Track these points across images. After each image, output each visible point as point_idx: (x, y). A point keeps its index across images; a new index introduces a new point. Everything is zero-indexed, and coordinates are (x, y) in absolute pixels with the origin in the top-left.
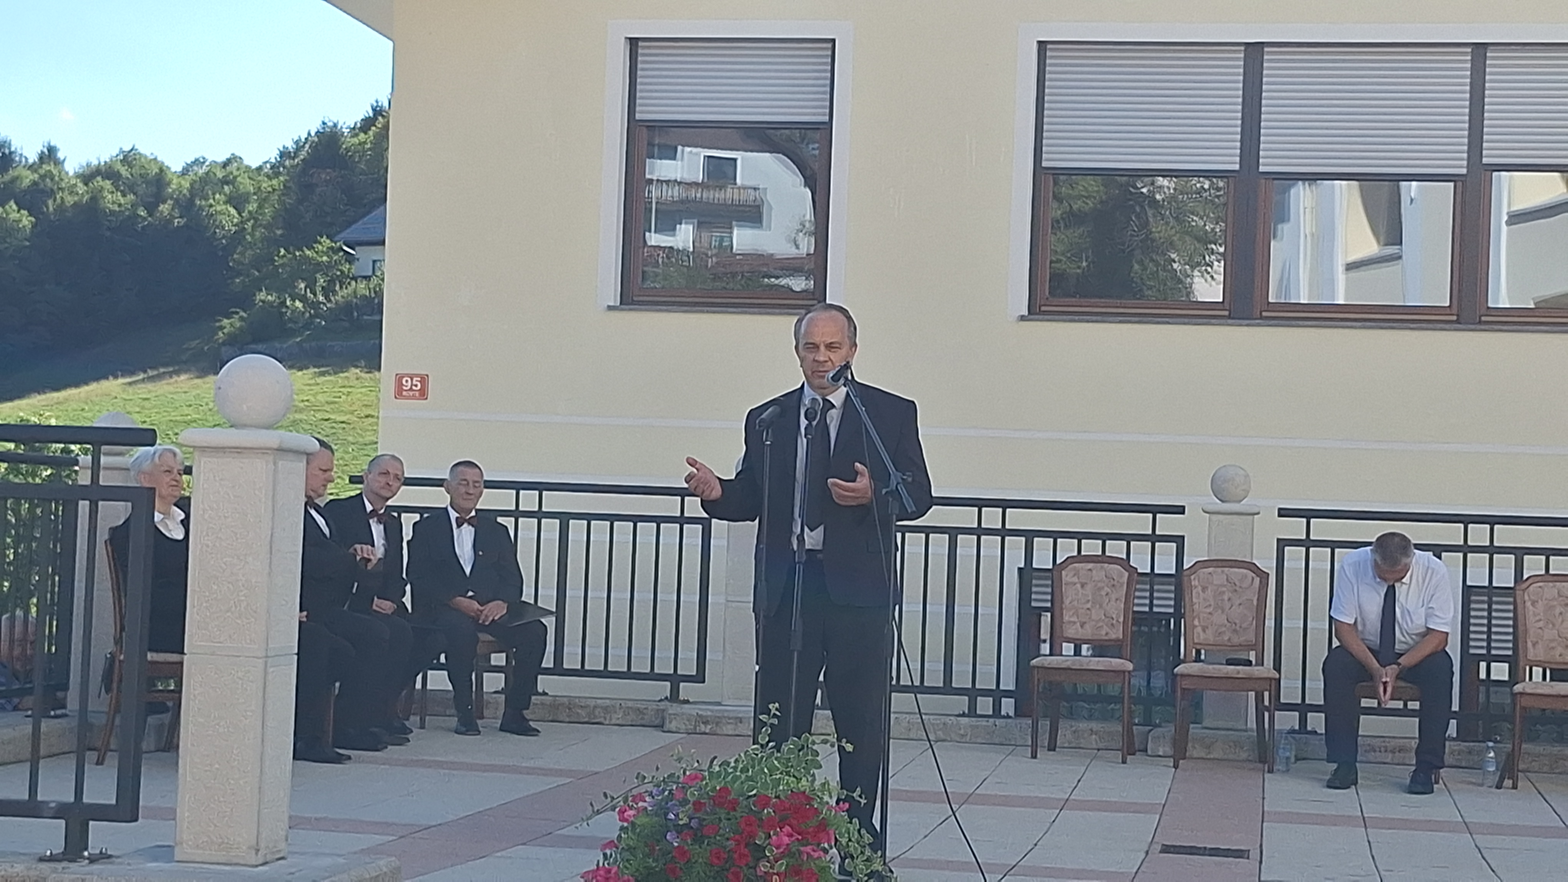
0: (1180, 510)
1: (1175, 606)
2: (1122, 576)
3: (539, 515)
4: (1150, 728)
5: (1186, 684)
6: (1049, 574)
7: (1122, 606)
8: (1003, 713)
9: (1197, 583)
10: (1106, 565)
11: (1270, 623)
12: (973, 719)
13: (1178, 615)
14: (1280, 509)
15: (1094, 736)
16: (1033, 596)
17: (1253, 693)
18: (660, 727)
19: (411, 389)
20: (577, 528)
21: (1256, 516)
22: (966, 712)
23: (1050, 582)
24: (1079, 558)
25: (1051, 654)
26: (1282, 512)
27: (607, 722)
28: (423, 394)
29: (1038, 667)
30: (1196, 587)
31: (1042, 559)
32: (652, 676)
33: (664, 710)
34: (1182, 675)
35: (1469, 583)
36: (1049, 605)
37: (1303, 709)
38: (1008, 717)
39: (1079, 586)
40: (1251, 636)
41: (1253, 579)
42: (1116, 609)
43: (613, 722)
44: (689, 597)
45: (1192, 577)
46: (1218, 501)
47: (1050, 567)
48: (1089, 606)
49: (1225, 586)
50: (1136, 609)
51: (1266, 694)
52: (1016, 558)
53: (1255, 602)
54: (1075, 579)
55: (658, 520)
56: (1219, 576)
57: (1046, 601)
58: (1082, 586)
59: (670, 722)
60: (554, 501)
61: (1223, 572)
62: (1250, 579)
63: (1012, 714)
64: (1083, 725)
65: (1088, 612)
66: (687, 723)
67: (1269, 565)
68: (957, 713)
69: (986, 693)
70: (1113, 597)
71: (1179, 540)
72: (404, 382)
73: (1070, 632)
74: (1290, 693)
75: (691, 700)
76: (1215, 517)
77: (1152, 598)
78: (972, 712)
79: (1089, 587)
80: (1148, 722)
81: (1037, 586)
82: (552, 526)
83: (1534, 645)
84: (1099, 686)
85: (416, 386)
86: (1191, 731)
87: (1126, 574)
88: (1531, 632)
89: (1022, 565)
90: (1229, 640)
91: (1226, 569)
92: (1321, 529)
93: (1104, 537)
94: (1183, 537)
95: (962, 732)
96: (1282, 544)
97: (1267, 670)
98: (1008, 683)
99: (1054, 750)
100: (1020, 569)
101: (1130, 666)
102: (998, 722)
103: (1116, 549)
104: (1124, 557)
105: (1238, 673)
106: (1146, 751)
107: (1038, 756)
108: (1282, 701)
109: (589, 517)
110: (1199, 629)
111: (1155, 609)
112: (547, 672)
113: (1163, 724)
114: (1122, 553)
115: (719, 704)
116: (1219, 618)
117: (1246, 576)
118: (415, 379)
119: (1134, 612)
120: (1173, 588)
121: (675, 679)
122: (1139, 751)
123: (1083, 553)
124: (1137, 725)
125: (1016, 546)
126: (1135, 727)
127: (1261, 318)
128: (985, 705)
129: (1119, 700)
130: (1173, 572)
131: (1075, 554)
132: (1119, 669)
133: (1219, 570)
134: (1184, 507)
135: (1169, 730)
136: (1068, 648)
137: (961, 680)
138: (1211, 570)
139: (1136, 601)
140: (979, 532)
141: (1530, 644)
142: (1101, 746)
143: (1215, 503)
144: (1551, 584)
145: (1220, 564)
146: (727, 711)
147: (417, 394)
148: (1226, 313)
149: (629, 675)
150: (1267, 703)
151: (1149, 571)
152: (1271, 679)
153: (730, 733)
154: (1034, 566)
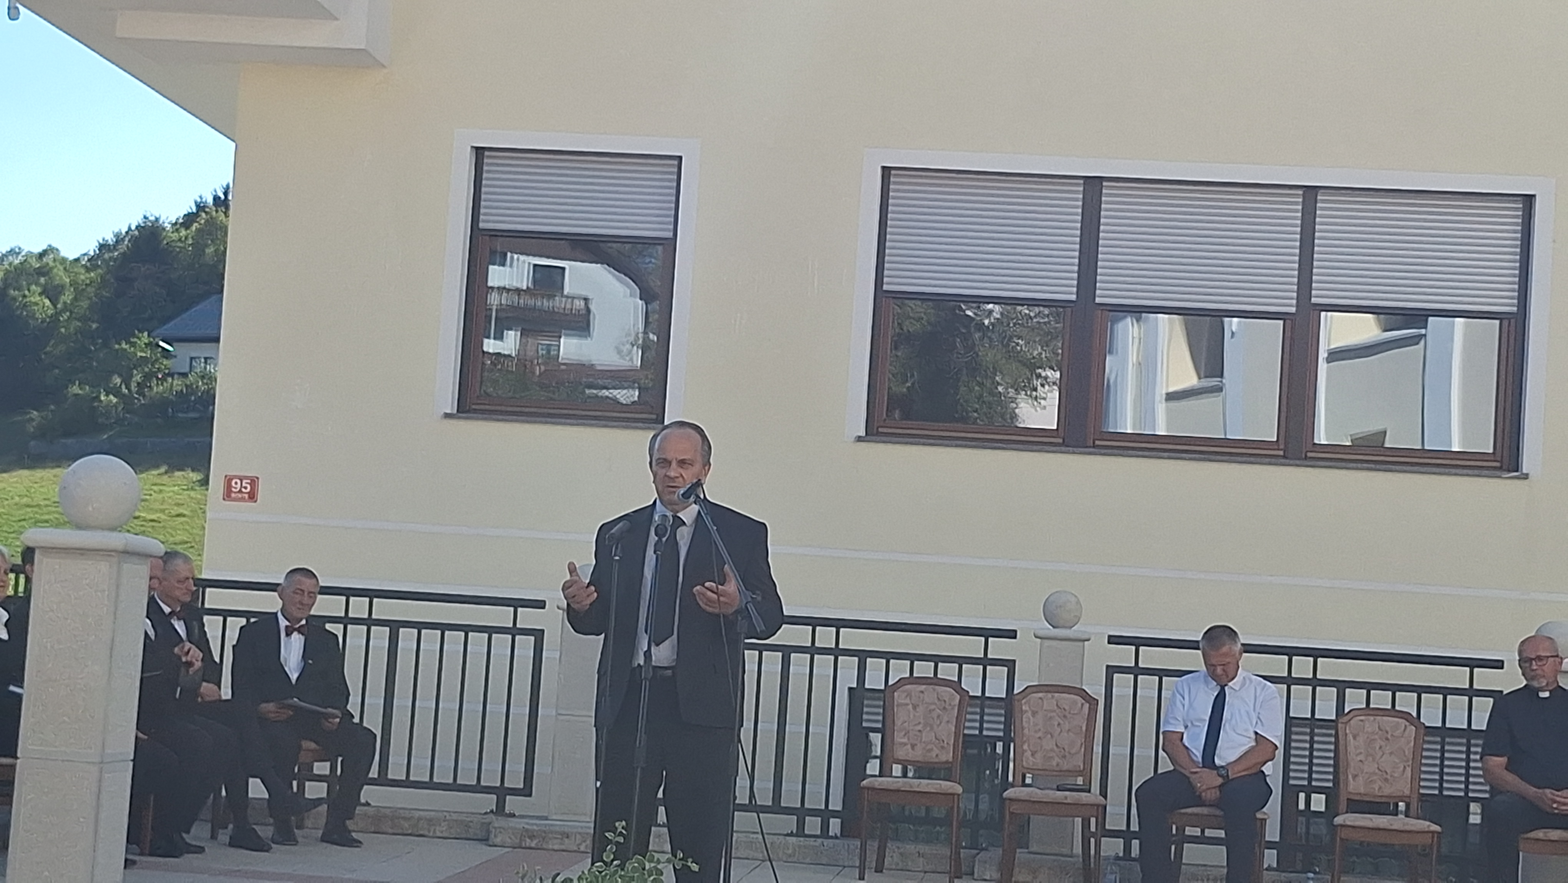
0: (1012, 634)
1: (1004, 731)
2: (952, 698)
3: (369, 622)
4: (976, 851)
5: (1014, 808)
6: (882, 695)
7: (953, 729)
8: (830, 834)
9: (1028, 708)
10: (937, 687)
11: (1098, 749)
12: (802, 839)
13: (1007, 740)
14: (1110, 637)
15: (921, 859)
16: (865, 717)
17: (1080, 819)
18: (485, 840)
19: (240, 491)
20: (407, 637)
21: (1086, 643)
22: (794, 832)
23: (882, 703)
24: (912, 679)
25: (880, 776)
26: (1112, 640)
27: (431, 834)
28: (252, 496)
29: (868, 788)
30: (1026, 711)
31: (874, 680)
32: (477, 788)
33: (490, 823)
34: (1010, 799)
35: (1292, 715)
36: (880, 726)
37: (1126, 835)
38: (836, 837)
39: (910, 707)
40: (1078, 762)
41: (1082, 704)
42: (947, 730)
43: (439, 834)
44: (519, 710)
45: (1023, 701)
46: (1051, 627)
47: (883, 687)
48: (919, 727)
49: (1055, 711)
50: (966, 732)
51: (1093, 820)
52: (848, 676)
53: (1084, 728)
54: (908, 701)
55: (490, 630)
56: (1049, 701)
57: (877, 721)
58: (915, 707)
59: (495, 836)
60: (384, 609)
61: (1053, 697)
62: (1080, 705)
63: (839, 835)
64: (911, 848)
65: (918, 734)
66: (512, 837)
67: (1097, 691)
68: (786, 833)
69: (814, 813)
70: (946, 719)
71: (1011, 665)
72: (233, 484)
73: (900, 753)
74: (1116, 819)
75: (517, 814)
76: (1047, 643)
77: (982, 722)
78: (800, 832)
79: (920, 709)
80: (974, 845)
81: (868, 706)
82: (381, 635)
83: (1354, 779)
84: (928, 809)
85: (246, 488)
86: (1017, 855)
87: (958, 697)
88: (1352, 764)
89: (855, 685)
90: (1058, 765)
91: (1056, 695)
92: (1150, 657)
93: (937, 659)
94: (1014, 661)
95: (790, 851)
96: (1111, 670)
97: (1094, 796)
98: (836, 804)
99: (881, 871)
100: (850, 689)
101: (959, 789)
102: (826, 842)
103: (948, 671)
104: (956, 679)
105: (1066, 798)
106: (973, 874)
107: (866, 877)
108: (1107, 827)
109: (420, 626)
110: (1028, 753)
111: (985, 733)
112: (373, 782)
113: (990, 848)
114: (953, 676)
115: (546, 819)
116: (1048, 744)
117: (1075, 702)
118: (244, 481)
119: (964, 735)
120: (1003, 712)
121: (502, 792)
122: (967, 874)
123: (915, 675)
124: (965, 848)
125: (849, 666)
126: (962, 850)
127: (1094, 447)
128: (813, 825)
129: (946, 821)
130: (1004, 696)
131: (908, 675)
132: (950, 791)
133: (1050, 695)
134: (1015, 631)
135: (997, 853)
136: (897, 770)
137: (790, 798)
138: (1040, 695)
139: (967, 724)
140: (813, 650)
141: (1350, 777)
142: (927, 868)
143: (1045, 628)
144: (1372, 718)
145: (1050, 689)
146: (552, 825)
147: (246, 496)
148: (1060, 441)
149: (454, 787)
150: (1093, 829)
151: (979, 694)
152: (1098, 806)
153: (556, 847)
154: (867, 686)
